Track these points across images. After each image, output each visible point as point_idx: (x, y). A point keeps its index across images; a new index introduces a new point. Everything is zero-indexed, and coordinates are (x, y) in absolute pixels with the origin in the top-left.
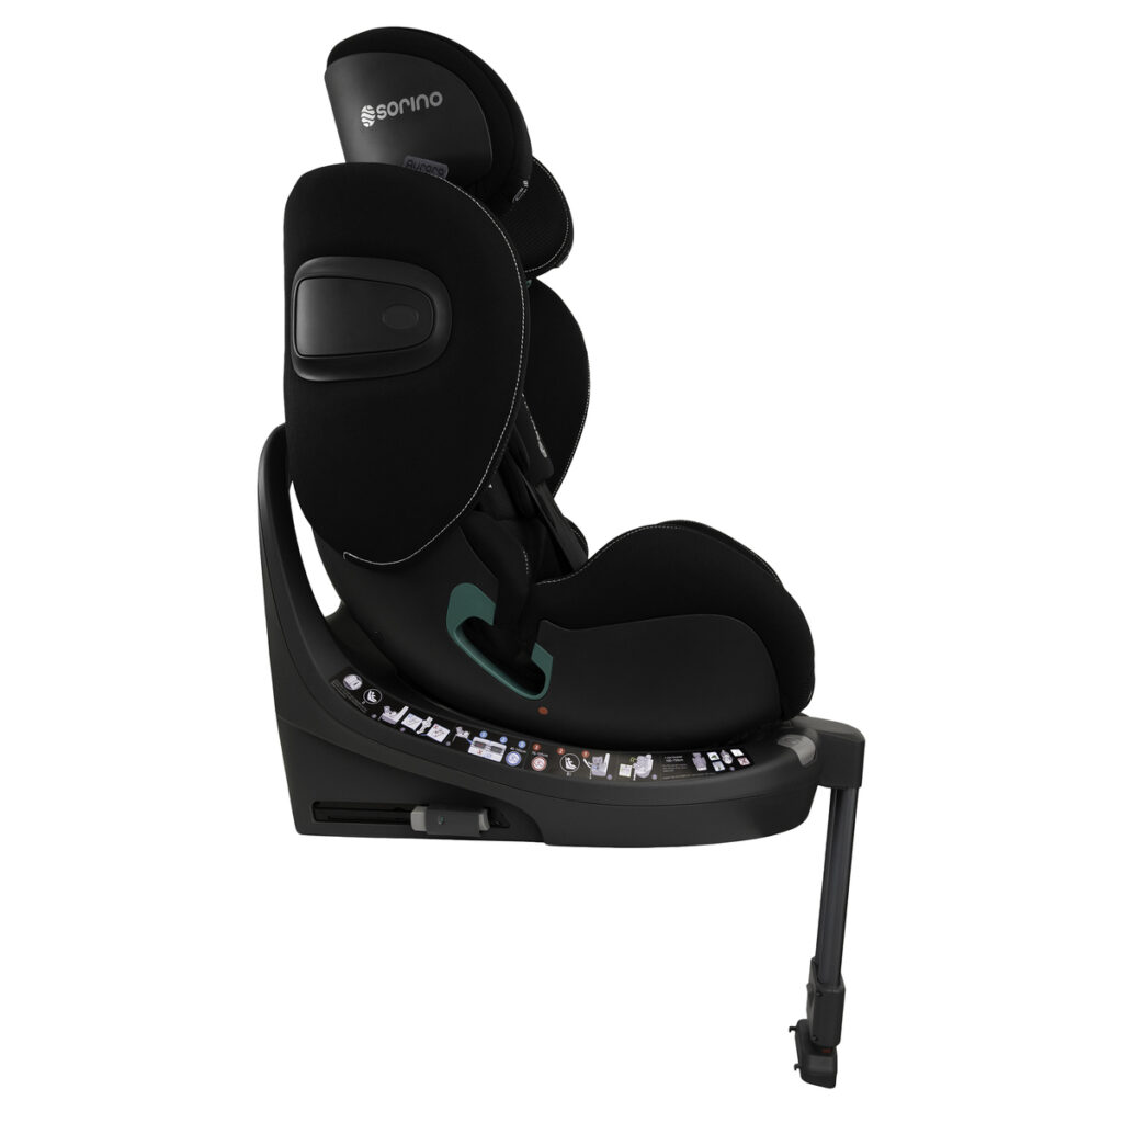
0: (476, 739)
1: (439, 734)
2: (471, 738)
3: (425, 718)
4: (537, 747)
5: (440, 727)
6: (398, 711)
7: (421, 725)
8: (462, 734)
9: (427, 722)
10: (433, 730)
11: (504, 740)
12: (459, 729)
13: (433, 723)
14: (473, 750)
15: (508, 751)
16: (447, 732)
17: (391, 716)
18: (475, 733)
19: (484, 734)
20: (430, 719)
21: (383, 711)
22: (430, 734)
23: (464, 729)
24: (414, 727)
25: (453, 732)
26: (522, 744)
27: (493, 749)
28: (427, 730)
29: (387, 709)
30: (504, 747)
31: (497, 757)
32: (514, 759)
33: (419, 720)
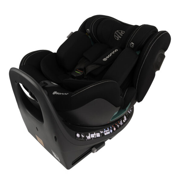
0: (104, 132)
1: (98, 135)
2: (103, 132)
3: (94, 134)
4: (113, 126)
5: (97, 134)
6: (88, 135)
7: (94, 136)
8: (102, 132)
9: (95, 134)
10: (97, 135)
11: (108, 129)
12: (100, 132)
13: (96, 133)
14: (105, 134)
15: (110, 130)
16: (99, 134)
17: (89, 137)
18: (103, 131)
19: (105, 130)
20: (95, 133)
21: (87, 138)
22: (97, 136)
23: (101, 131)
24: (94, 137)
25: (100, 133)
26: (111, 127)
27: (108, 131)
28: (96, 136)
29: (87, 136)
30: (109, 130)
31: (109, 133)
32: (111, 131)
33: (93, 135)
